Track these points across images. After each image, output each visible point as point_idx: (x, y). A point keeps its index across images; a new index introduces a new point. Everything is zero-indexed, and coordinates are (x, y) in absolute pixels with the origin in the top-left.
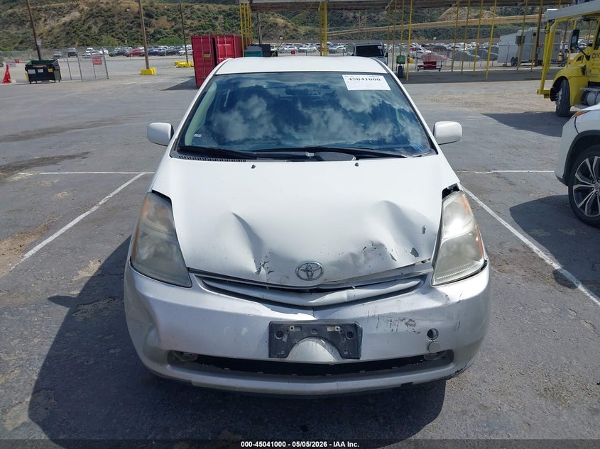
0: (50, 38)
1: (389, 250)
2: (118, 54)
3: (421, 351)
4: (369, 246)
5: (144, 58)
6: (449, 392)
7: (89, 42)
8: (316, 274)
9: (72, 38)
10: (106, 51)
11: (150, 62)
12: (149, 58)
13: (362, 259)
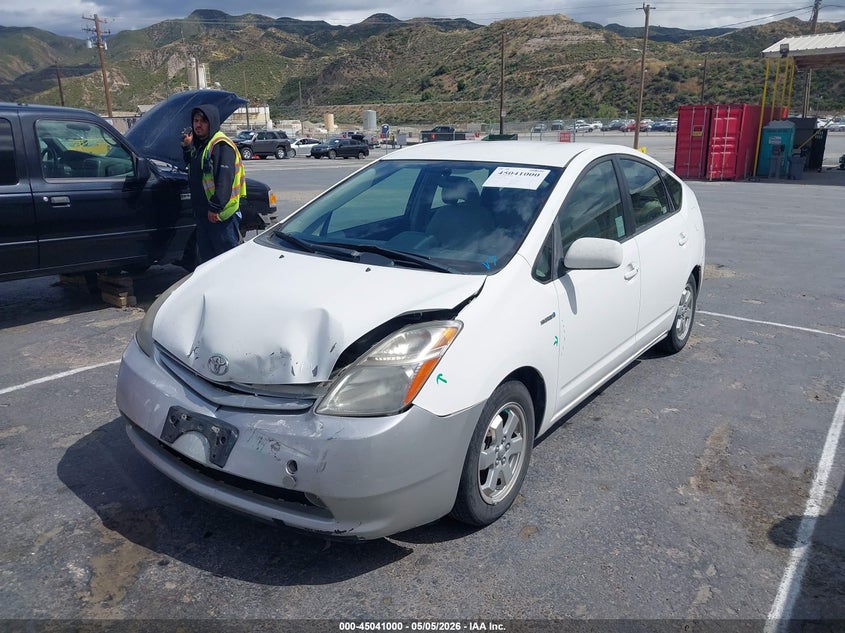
0: (542, 108)
1: (293, 363)
2: (612, 129)
3: (277, 482)
4: (278, 353)
5: (633, 134)
6: (380, 572)
7: (587, 112)
8: (222, 370)
9: (567, 107)
10: (600, 125)
11: (640, 139)
12: (641, 134)
13: (268, 366)
